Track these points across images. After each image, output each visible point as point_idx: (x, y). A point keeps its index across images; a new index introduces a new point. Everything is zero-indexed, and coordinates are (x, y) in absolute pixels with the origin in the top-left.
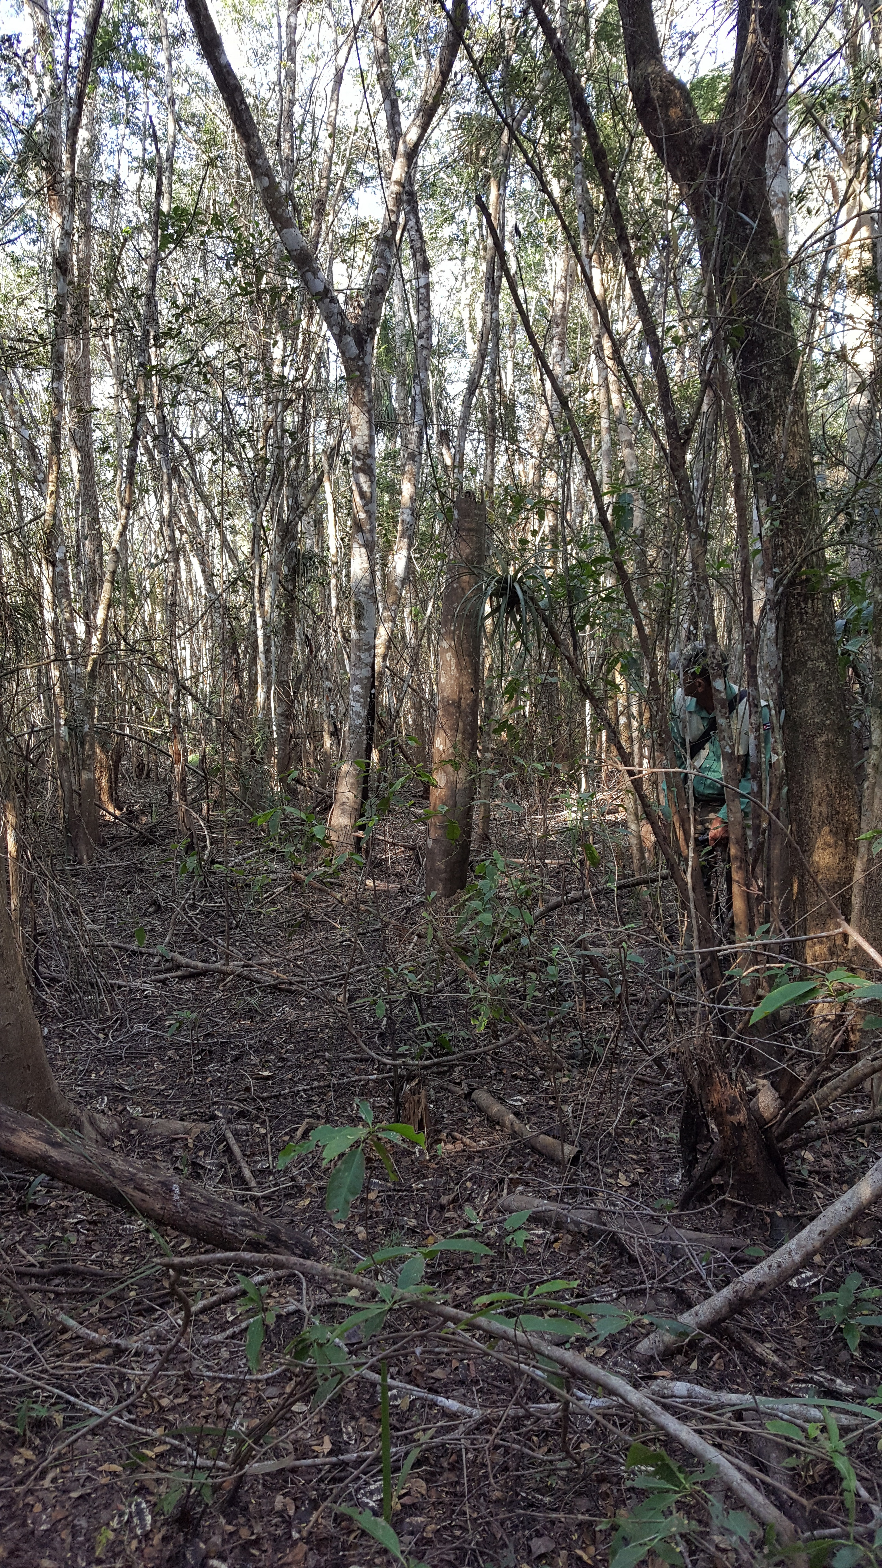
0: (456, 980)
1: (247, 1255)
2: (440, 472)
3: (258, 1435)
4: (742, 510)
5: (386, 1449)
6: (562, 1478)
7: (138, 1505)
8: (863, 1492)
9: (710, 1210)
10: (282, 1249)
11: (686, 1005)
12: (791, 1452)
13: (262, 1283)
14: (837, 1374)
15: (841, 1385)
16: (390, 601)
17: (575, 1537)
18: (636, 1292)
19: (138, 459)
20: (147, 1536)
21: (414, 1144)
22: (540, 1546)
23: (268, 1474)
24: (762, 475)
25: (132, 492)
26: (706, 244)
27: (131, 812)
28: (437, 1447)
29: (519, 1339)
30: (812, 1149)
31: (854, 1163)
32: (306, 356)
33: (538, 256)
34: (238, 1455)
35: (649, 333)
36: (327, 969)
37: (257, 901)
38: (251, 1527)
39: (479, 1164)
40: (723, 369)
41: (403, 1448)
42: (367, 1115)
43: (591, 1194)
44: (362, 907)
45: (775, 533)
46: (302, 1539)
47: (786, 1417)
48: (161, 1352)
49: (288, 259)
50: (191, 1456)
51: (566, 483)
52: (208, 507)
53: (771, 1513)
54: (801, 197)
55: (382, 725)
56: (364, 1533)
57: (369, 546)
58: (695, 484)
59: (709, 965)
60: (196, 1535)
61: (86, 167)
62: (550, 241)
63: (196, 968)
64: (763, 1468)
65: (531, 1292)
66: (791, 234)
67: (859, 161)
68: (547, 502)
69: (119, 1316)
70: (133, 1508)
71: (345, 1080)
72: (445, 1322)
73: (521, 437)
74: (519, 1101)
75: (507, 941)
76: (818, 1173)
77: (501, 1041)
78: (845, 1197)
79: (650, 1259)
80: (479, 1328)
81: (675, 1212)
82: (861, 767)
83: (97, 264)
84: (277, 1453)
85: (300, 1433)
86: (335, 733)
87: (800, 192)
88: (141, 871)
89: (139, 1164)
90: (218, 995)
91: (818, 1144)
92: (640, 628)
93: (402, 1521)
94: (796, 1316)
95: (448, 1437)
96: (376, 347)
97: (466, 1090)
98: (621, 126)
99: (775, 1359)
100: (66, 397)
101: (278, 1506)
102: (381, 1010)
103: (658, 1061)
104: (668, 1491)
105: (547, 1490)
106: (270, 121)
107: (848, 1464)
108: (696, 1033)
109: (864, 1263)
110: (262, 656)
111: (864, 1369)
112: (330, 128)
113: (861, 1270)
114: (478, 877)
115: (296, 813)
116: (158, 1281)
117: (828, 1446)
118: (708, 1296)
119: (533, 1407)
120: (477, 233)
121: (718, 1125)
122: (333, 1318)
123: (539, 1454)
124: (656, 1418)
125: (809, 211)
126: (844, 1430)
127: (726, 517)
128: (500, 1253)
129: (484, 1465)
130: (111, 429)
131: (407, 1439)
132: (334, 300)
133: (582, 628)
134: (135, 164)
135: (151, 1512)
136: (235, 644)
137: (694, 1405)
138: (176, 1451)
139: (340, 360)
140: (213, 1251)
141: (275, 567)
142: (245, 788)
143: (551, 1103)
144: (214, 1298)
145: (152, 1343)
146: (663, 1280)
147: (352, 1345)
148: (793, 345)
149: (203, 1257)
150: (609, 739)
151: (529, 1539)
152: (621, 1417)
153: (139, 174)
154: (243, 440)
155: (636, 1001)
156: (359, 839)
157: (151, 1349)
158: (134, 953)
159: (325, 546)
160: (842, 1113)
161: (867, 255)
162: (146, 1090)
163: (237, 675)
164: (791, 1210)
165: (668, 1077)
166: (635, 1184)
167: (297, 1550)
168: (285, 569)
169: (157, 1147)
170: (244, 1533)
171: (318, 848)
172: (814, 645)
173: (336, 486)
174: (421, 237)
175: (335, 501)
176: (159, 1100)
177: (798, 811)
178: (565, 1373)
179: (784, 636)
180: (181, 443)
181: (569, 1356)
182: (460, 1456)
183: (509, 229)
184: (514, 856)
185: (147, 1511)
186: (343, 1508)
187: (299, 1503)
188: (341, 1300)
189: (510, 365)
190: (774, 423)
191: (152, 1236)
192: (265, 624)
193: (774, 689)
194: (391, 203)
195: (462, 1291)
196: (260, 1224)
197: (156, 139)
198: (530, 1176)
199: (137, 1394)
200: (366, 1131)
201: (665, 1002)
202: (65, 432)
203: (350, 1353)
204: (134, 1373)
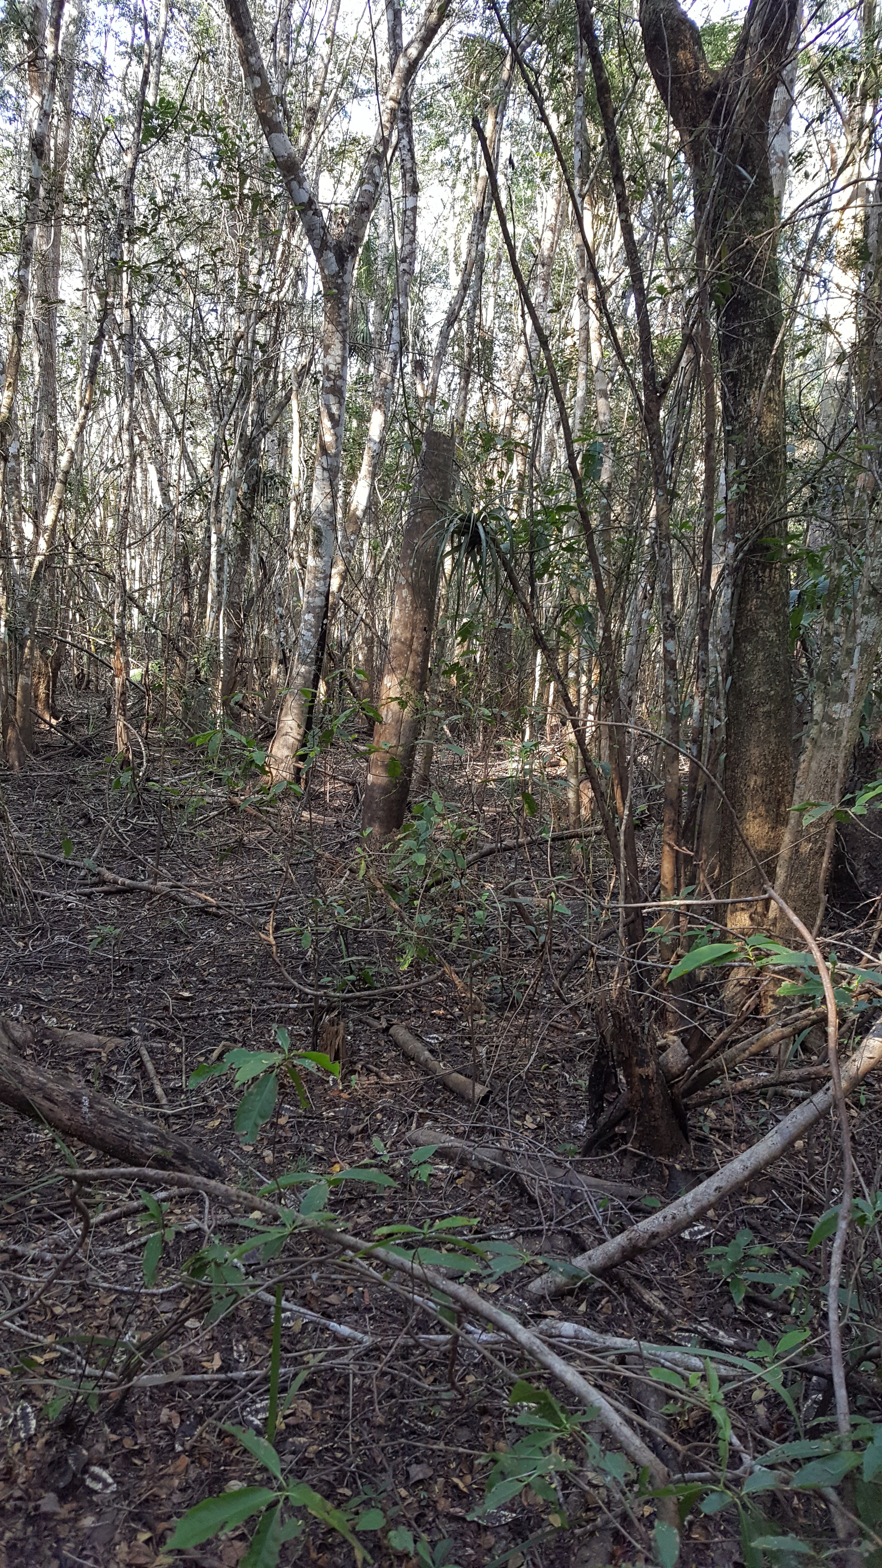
0: (384, 917)
1: (151, 1172)
2: (412, 403)
3: (148, 1348)
4: (710, 472)
5: (275, 1369)
6: (445, 1408)
7: (24, 1409)
8: (735, 1440)
9: (611, 1158)
10: (188, 1168)
11: (606, 958)
12: (669, 1397)
13: (164, 1200)
14: (721, 1326)
15: (723, 1337)
16: (349, 531)
17: (453, 1466)
18: (532, 1232)
19: (102, 360)
20: (30, 1439)
21: (328, 1073)
22: (418, 1472)
23: (156, 1387)
24: (734, 437)
25: (93, 393)
26: (701, 194)
27: (67, 722)
28: (325, 1370)
29: (416, 1272)
30: (715, 1107)
31: (754, 1124)
32: (285, 271)
33: (529, 193)
34: (127, 1365)
35: (636, 284)
36: (257, 896)
37: (190, 823)
38: (135, 1437)
39: (391, 1097)
40: (706, 326)
41: (292, 1369)
42: (283, 1041)
43: (497, 1134)
44: (298, 837)
45: (742, 497)
46: (184, 1451)
47: (668, 1364)
48: (58, 1261)
49: (274, 165)
50: (79, 1365)
51: (538, 427)
52: (170, 415)
53: (647, 1456)
54: (800, 159)
55: (331, 656)
56: (245, 1451)
57: (332, 473)
58: (666, 442)
59: (633, 922)
60: (79, 1441)
61: (72, 46)
62: (543, 178)
63: (123, 884)
64: (640, 1411)
65: (431, 1226)
66: (786, 197)
67: (861, 130)
68: (517, 444)
69: (19, 1223)
70: (19, 1412)
71: (266, 1007)
72: (344, 1249)
73: (496, 376)
74: (434, 1039)
75: (438, 883)
76: (718, 1130)
77: (423, 980)
78: (743, 1156)
79: (551, 1202)
80: (377, 1258)
81: (577, 1157)
82: (799, 740)
83: (76, 153)
84: (167, 1367)
85: (191, 1349)
86: (284, 661)
87: (800, 154)
88: (74, 782)
89: (50, 1074)
90: (144, 913)
91: (721, 1102)
92: (599, 583)
93: (285, 1440)
94: (685, 1267)
95: (338, 1361)
96: (356, 270)
97: (384, 1025)
98: (626, 65)
99: (662, 1307)
100: (34, 287)
101: (164, 1418)
102: (307, 941)
103: (574, 1010)
104: (548, 1430)
105: (429, 1419)
106: (267, 19)
107: (725, 1415)
108: (614, 986)
109: (755, 1221)
110: (213, 575)
111: (746, 1323)
112: (329, 34)
113: (753, 1228)
114: (414, 818)
115: (237, 736)
116: (60, 1190)
117: (708, 1396)
118: (602, 1241)
119: (422, 1337)
120: (470, 161)
121: (626, 1076)
122: (233, 1238)
123: (425, 1384)
124: (542, 1358)
125: (807, 175)
126: (723, 1380)
127: (692, 479)
128: (404, 1185)
129: (370, 1391)
130: (76, 326)
131: (296, 1361)
132: (317, 213)
133: (541, 577)
134: (123, 49)
135: (36, 1417)
136: (187, 559)
137: (579, 1346)
138: (66, 1359)
139: (319, 276)
140: (118, 1165)
141: (234, 483)
142: (186, 707)
143: (467, 1043)
144: (116, 1211)
145: (50, 1251)
146: (560, 1223)
147: (250, 1265)
148: (778, 309)
149: (106, 1171)
150: (556, 691)
151: (409, 1465)
152: (507, 1353)
153: (127, 60)
154: (212, 347)
155: (559, 951)
156: (298, 770)
157: (48, 1257)
158: (61, 864)
159: (286, 466)
160: (748, 1075)
161: (858, 227)
162: (63, 1002)
163: (187, 591)
164: (689, 1164)
165: (582, 1027)
166: (541, 1127)
167: (178, 1462)
168: (244, 487)
169: (69, 1059)
170: (128, 1443)
171: (257, 775)
172: (766, 614)
173: (303, 407)
174: (413, 158)
175: (301, 421)
176: (75, 1012)
177: (734, 779)
178: (457, 1307)
179: (739, 603)
180: (148, 346)
181: (463, 1291)
182: (347, 1380)
183: (503, 160)
184: (453, 800)
185: (32, 1416)
186: (227, 1426)
187: (184, 1417)
188: (242, 1222)
189: (491, 301)
190: (751, 386)
191: (57, 1146)
192: (220, 541)
193: (724, 655)
194: (385, 118)
195: (364, 1219)
196: (168, 1141)
197: (146, 26)
198: (439, 1113)
199: (30, 1301)
200: (281, 1057)
201: (586, 953)
202: (28, 324)
203: (247, 1274)
204: (30, 1279)
